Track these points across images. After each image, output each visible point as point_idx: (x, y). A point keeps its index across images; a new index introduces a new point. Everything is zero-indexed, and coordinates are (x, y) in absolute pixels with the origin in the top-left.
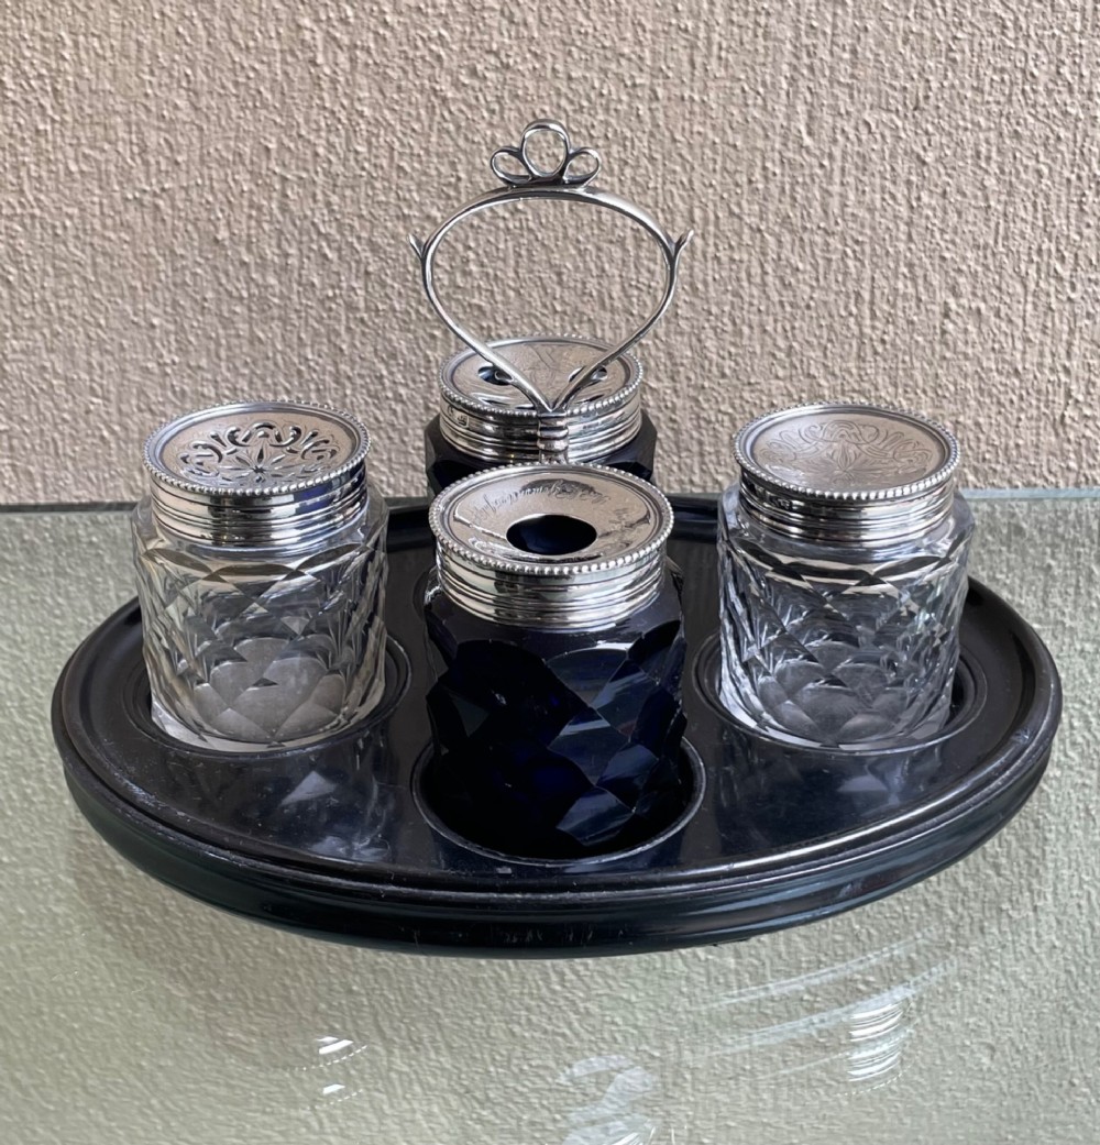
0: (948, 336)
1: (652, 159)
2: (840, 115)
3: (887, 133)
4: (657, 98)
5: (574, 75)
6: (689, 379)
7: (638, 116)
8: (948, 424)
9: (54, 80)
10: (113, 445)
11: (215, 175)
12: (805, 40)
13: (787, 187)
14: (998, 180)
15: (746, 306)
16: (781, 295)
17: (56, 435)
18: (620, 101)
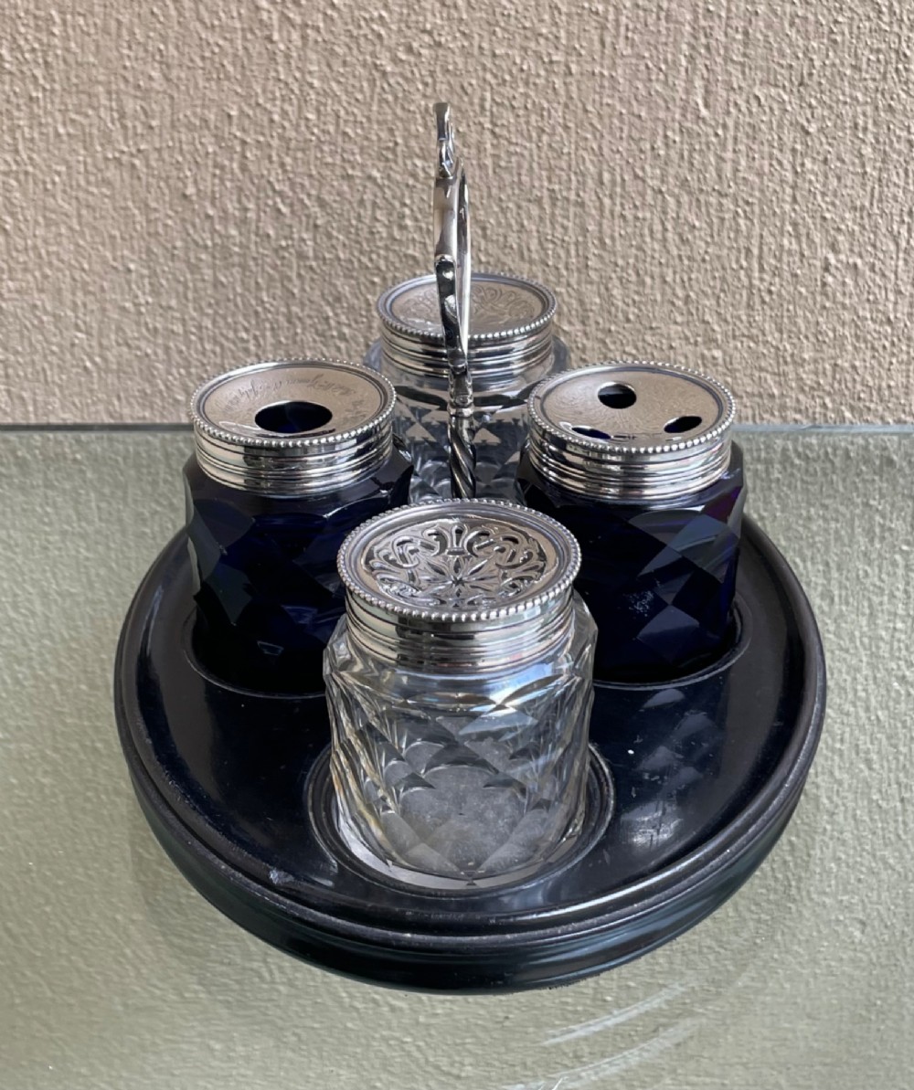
0: (828, 289)
1: (566, 128)
2: (733, 89)
3: (775, 106)
4: (571, 74)
5: (497, 52)
6: (597, 323)
7: (554, 89)
8: (827, 366)
9: (45, 53)
10: (95, 374)
11: (184, 138)
12: (703, 23)
13: (686, 154)
14: (874, 149)
15: (648, 259)
16: (679, 249)
17: (46, 366)
18: (538, 76)
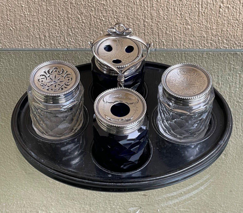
0: (220, 12)
6: (156, 20)
8: (220, 30)
10: (13, 31)
15: (170, 5)
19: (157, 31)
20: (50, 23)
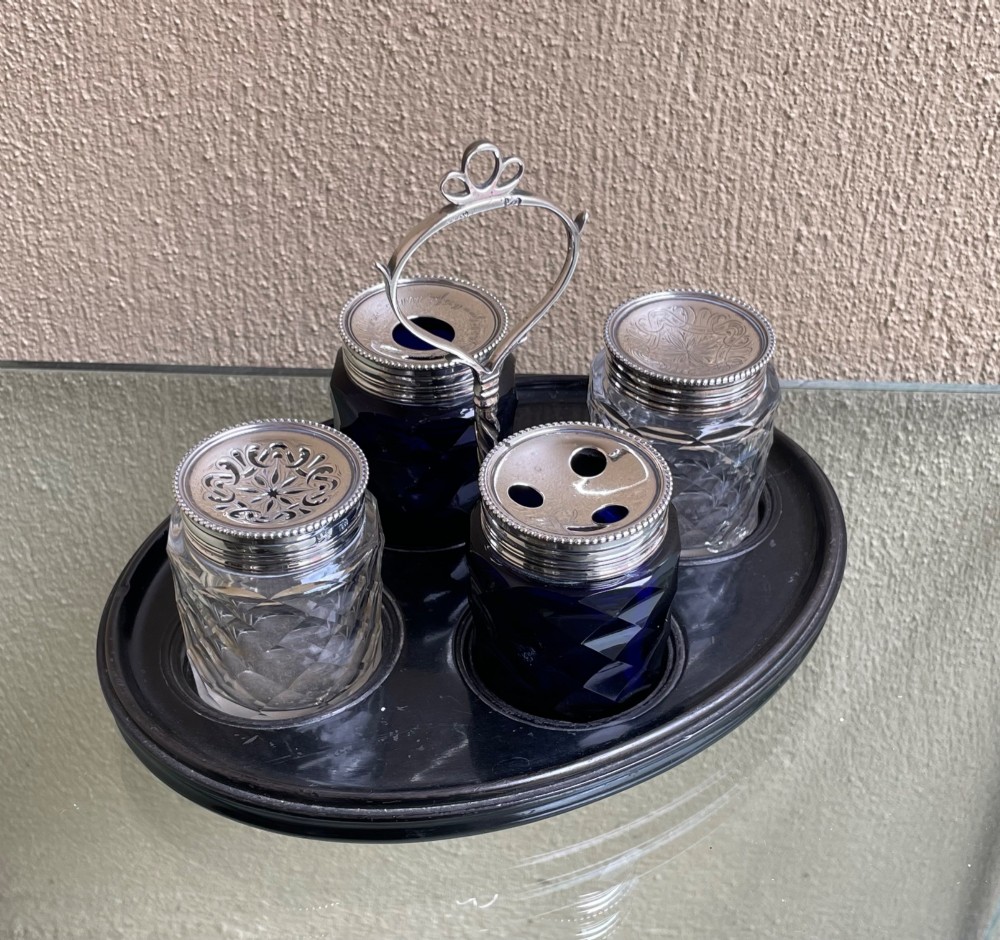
0: (799, 256)
1: (563, 107)
2: (722, 76)
3: (760, 92)
4: (569, 57)
5: (499, 35)
6: (587, 281)
7: (553, 71)
8: (794, 323)
9: (66, 24)
11: (202, 107)
12: (696, 13)
13: (675, 133)
14: (850, 133)
15: (636, 227)
16: (665, 219)
18: (538, 58)
19: (591, 323)
20: (249, 286)
